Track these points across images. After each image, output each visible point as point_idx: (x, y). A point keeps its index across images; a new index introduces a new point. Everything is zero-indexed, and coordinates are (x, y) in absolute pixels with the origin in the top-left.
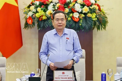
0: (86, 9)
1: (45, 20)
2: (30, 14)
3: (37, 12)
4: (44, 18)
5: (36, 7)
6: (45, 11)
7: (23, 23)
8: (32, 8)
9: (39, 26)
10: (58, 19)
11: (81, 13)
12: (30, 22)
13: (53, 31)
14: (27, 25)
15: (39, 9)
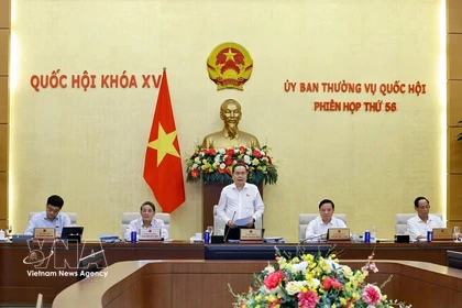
0: (256, 162)
1: (211, 173)
2: (195, 166)
3: (202, 164)
4: (211, 170)
5: (202, 159)
6: (211, 163)
7: (185, 175)
8: (197, 159)
9: (205, 179)
10: (238, 173)
11: (251, 165)
12: (195, 175)
13: (233, 185)
14: (190, 178)
15: (204, 161)
